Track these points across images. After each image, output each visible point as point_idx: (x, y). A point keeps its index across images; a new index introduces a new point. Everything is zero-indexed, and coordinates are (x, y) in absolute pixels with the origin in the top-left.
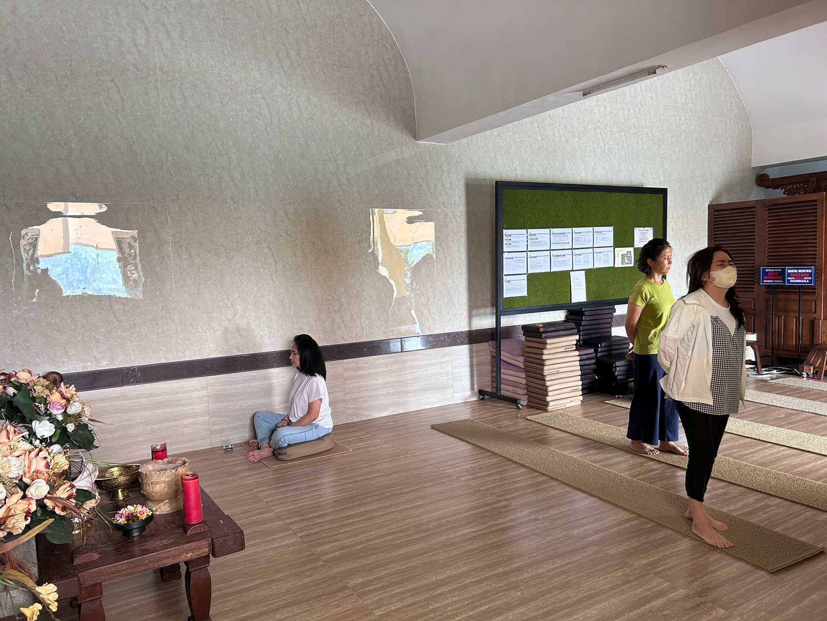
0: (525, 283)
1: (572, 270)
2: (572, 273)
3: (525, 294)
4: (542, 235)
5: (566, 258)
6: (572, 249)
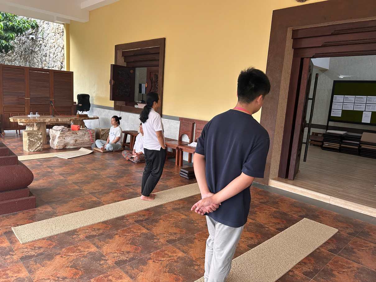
0: (341, 112)
1: (365, 111)
2: (364, 112)
3: (340, 116)
4: (351, 98)
5: (362, 106)
6: (366, 103)
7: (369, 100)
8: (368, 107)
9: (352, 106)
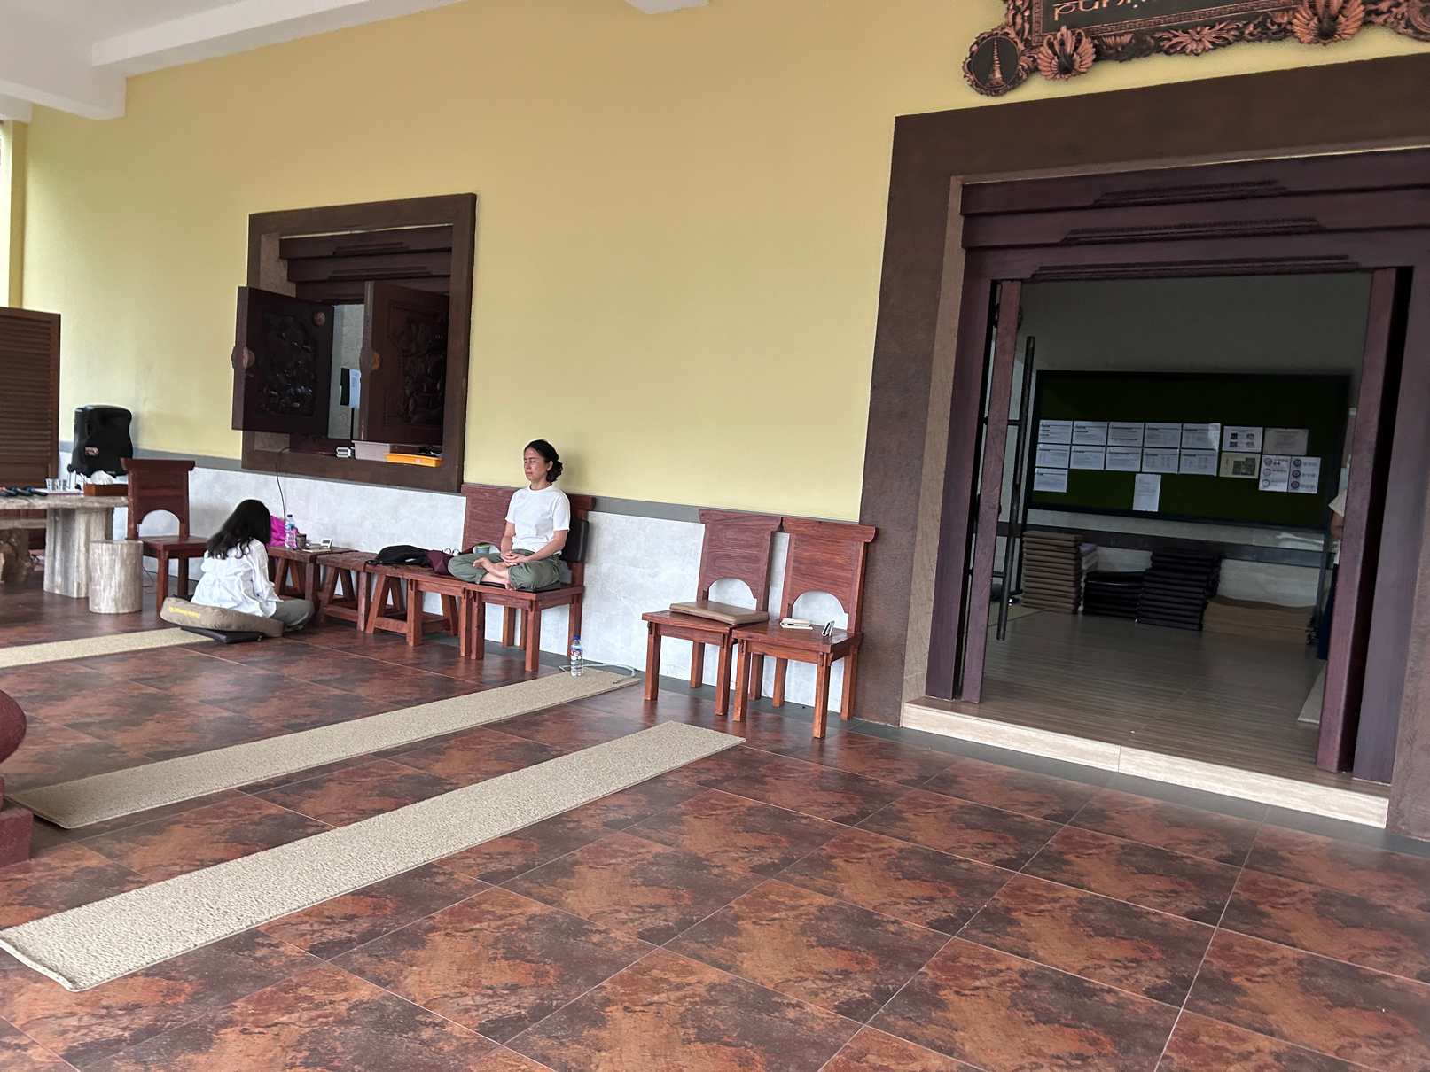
0: (1065, 479)
1: (1141, 472)
2: (1138, 477)
3: (1064, 490)
4: (1096, 428)
5: (1131, 456)
6: (1143, 447)
7: (1151, 437)
8: (1151, 460)
9: (1097, 454)
